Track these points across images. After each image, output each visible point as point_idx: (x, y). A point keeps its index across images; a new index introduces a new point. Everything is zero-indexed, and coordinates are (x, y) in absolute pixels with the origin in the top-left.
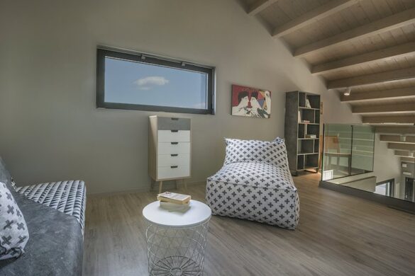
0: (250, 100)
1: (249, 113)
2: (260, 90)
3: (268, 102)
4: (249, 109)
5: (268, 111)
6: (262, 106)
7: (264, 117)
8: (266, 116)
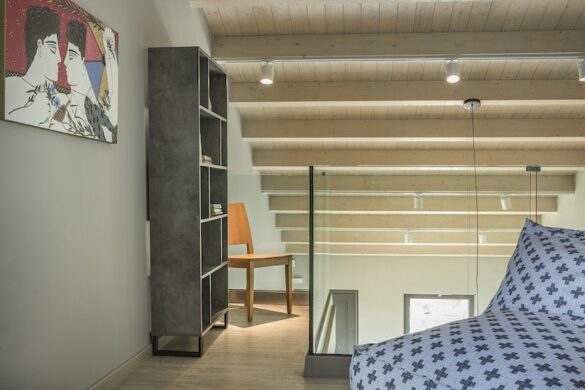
0: (63, 57)
1: (60, 114)
2: (92, 19)
3: (112, 70)
4: (62, 98)
5: (113, 115)
6: (97, 92)
7: (101, 138)
8: (108, 136)
